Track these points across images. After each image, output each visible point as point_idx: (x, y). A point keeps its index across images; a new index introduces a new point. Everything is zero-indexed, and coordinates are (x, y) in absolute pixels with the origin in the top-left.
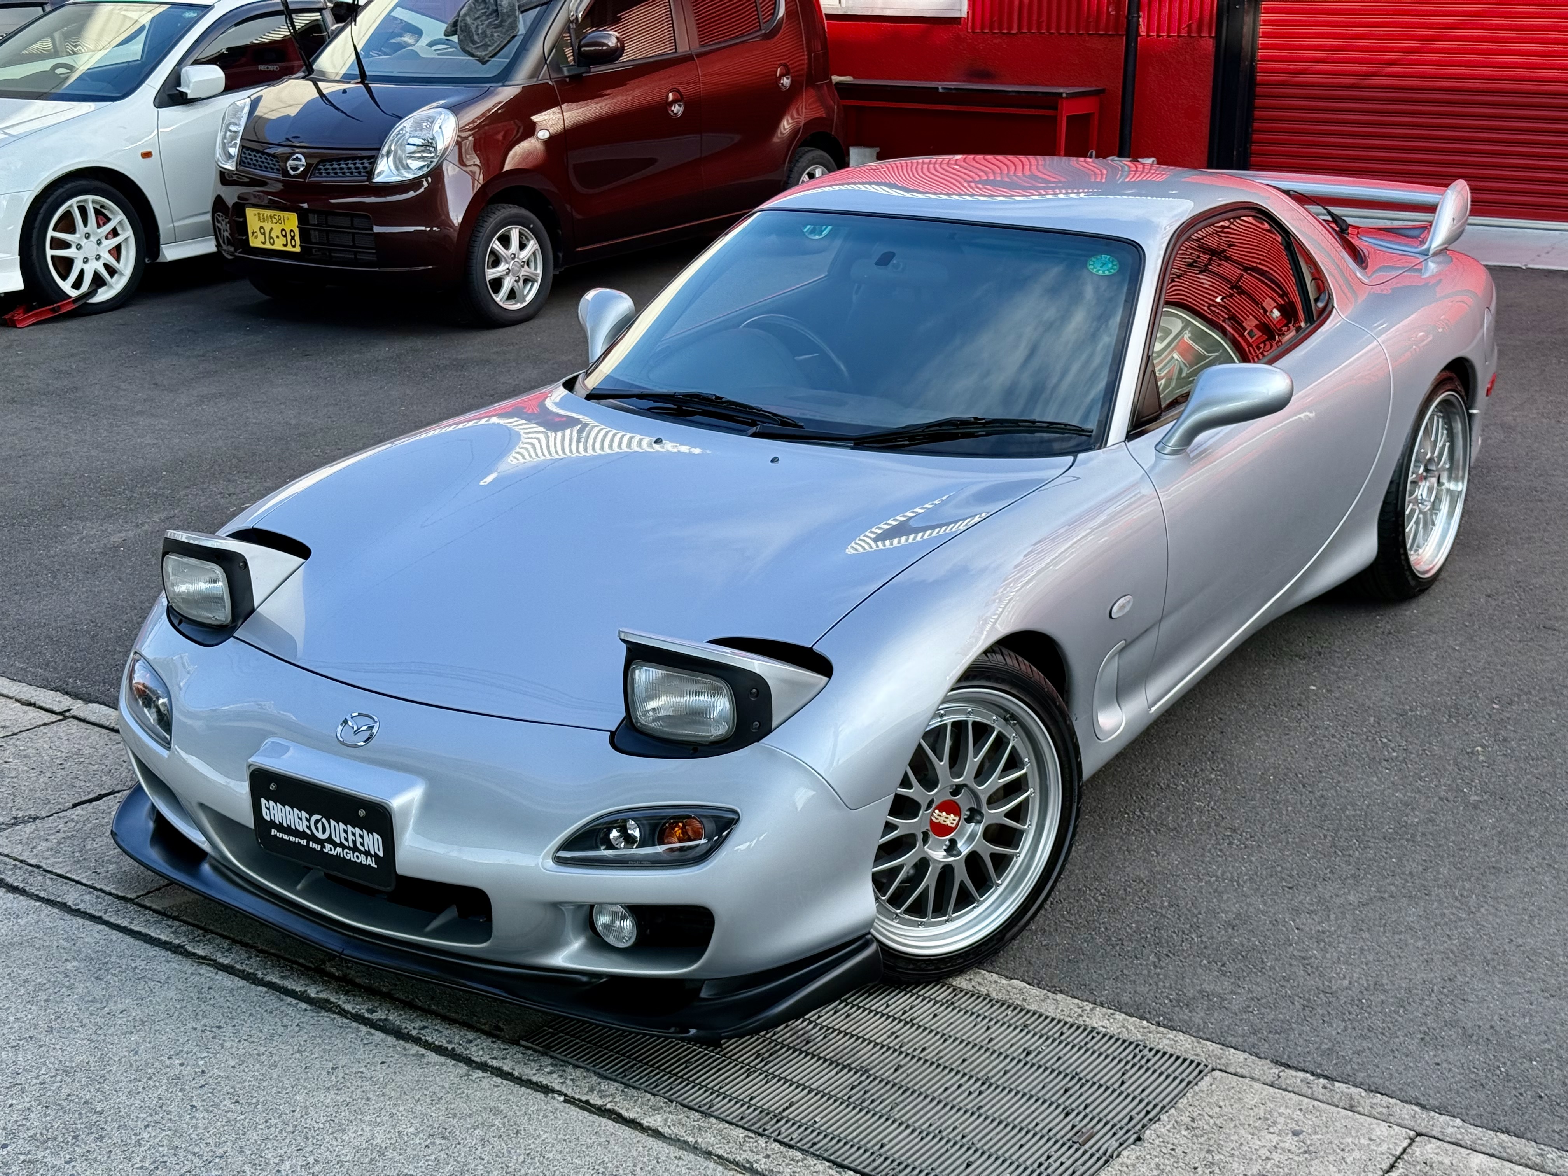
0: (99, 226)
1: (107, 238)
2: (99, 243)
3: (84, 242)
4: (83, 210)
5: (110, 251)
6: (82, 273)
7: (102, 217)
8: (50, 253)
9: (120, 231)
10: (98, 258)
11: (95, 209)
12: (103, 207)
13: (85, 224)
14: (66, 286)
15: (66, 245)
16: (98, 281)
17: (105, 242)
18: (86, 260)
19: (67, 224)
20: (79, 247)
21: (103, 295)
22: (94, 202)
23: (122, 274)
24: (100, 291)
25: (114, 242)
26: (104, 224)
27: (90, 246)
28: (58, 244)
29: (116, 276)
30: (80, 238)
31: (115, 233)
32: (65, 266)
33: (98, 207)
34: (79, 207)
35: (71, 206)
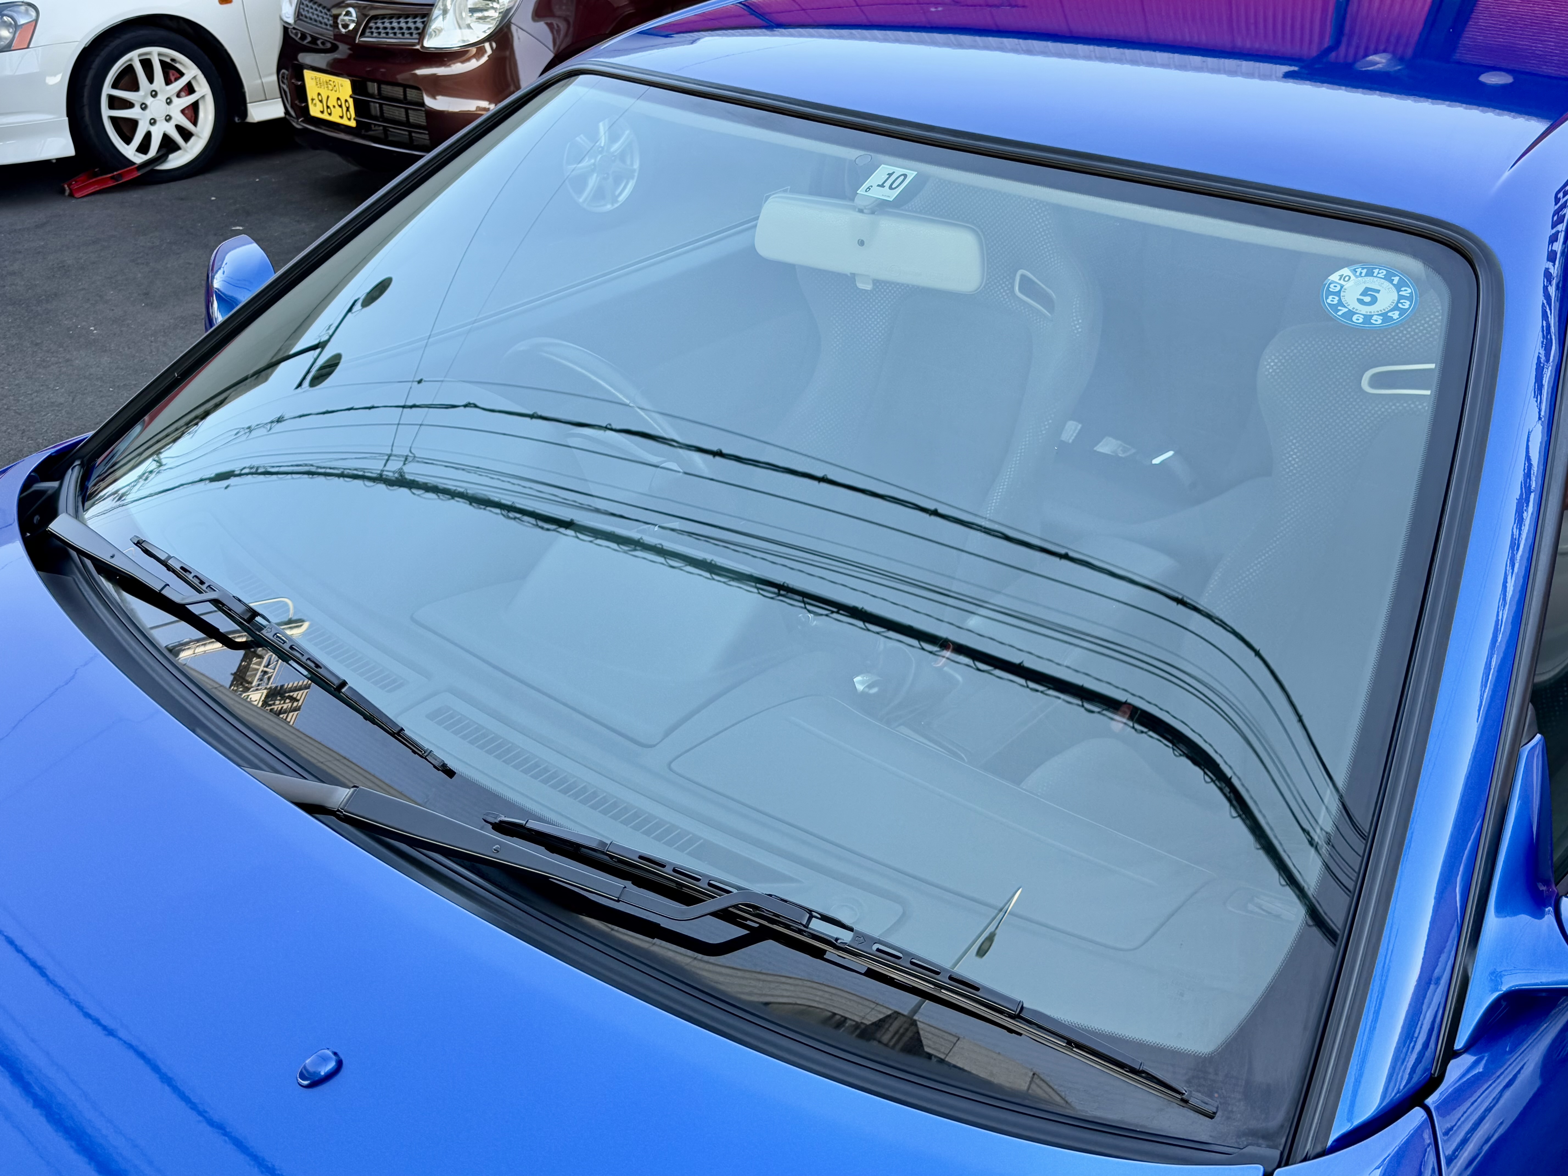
0: (168, 82)
1: (178, 95)
2: (169, 102)
3: (149, 101)
4: (147, 64)
5: (183, 111)
6: (148, 136)
7: (171, 72)
8: (106, 113)
9: (196, 88)
10: (168, 118)
11: (162, 62)
12: (173, 60)
13: (151, 79)
14: (129, 151)
15: (129, 105)
16: (168, 146)
17: (176, 100)
18: (153, 122)
19: (127, 80)
20: (144, 107)
21: (176, 161)
22: (159, 54)
23: (198, 137)
24: (171, 156)
25: (189, 100)
26: (176, 79)
27: (157, 107)
28: (115, 103)
29: (193, 139)
30: (145, 96)
31: (189, 89)
32: (127, 128)
33: (168, 60)
34: (141, 61)
35: (131, 60)
